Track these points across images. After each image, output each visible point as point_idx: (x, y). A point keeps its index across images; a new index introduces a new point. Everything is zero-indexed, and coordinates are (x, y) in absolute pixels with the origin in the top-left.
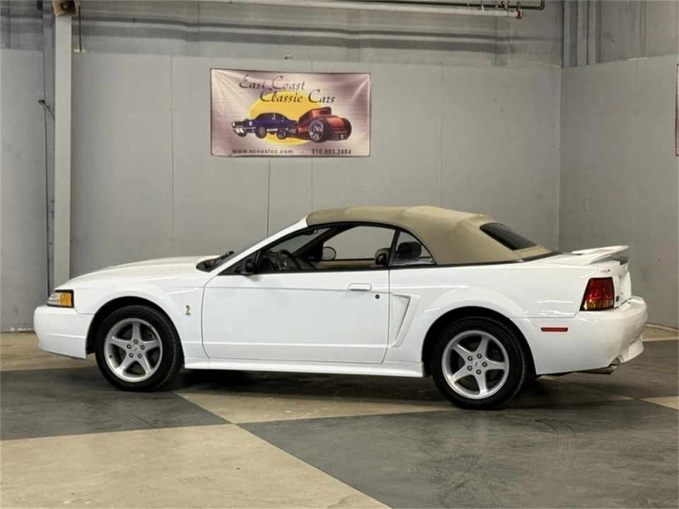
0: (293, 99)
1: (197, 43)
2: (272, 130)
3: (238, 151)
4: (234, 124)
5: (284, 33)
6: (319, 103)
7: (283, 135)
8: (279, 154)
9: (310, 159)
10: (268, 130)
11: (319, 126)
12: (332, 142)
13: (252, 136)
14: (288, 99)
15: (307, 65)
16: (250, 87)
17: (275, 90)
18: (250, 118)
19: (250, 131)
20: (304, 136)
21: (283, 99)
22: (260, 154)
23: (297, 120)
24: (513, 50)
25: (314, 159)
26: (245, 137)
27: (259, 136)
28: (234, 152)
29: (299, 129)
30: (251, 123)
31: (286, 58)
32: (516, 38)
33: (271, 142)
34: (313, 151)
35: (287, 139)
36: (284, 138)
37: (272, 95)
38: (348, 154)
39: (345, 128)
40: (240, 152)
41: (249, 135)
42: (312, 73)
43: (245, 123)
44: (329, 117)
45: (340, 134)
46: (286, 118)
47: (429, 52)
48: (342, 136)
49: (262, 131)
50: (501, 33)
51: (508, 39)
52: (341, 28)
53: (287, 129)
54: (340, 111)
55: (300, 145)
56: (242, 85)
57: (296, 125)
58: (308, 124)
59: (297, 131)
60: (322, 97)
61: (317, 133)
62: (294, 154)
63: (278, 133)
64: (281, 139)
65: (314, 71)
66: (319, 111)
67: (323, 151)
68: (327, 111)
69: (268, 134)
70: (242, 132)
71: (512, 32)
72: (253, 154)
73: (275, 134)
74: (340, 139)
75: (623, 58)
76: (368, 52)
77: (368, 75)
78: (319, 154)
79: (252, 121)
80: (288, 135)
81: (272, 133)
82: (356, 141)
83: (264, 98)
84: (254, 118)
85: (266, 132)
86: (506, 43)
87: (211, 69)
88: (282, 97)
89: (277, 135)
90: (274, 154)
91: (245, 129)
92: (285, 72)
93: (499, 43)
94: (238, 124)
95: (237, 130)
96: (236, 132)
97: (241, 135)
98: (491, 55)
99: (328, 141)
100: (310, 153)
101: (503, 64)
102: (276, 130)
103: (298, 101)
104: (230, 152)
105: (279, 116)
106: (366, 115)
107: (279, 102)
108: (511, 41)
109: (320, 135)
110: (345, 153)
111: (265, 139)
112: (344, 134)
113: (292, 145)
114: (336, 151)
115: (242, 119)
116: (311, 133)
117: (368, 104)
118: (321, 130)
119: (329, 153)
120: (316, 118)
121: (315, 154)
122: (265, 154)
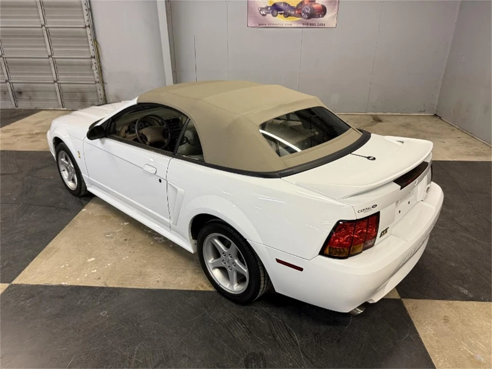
2: (281, 12)
3: (262, 25)
4: (260, 9)
7: (287, 15)
8: (284, 26)
9: (301, 29)
11: (308, 9)
12: (315, 19)
13: (269, 16)
18: (269, 6)
19: (269, 13)
20: (300, 15)
22: (274, 26)
25: (304, 29)
26: (266, 17)
27: (274, 16)
28: (260, 25)
29: (296, 11)
30: (269, 8)
33: (280, 19)
34: (304, 24)
35: (289, 17)
36: (287, 17)
38: (324, 26)
39: (323, 11)
43: (266, 8)
44: (314, 4)
46: (289, 5)
48: (321, 15)
49: (275, 12)
53: (289, 12)
55: (296, 21)
57: (295, 9)
58: (301, 9)
59: (295, 13)
61: (306, 14)
62: (293, 26)
63: (284, 14)
66: (308, 1)
67: (309, 25)
68: (313, 1)
69: (279, 15)
70: (264, 13)
72: (270, 26)
74: (319, 17)
78: (306, 26)
80: (289, 15)
81: (281, 14)
82: (329, 19)
84: (271, 5)
85: (278, 13)
90: (282, 26)
91: (266, 11)
94: (262, 9)
96: (261, 13)
97: (263, 15)
99: (312, 19)
100: (302, 26)
102: (283, 12)
104: (257, 25)
105: (285, 4)
106: (336, 3)
109: (308, 15)
110: (322, 26)
111: (277, 17)
113: (292, 21)
114: (317, 24)
115: (264, 6)
116: (303, 14)
118: (309, 12)
119: (312, 26)
120: (307, 5)
121: (304, 26)
122: (276, 26)
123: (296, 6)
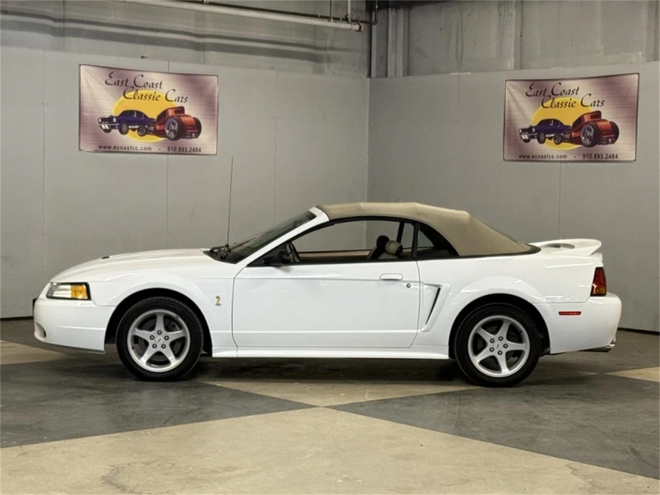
0: (152, 97)
1: (62, 39)
2: (133, 127)
4: (100, 120)
5: (141, 33)
6: (174, 103)
7: (143, 132)
8: (139, 150)
9: (166, 156)
10: (130, 127)
11: (174, 124)
12: (185, 140)
13: (116, 132)
14: (148, 98)
15: (163, 65)
16: (115, 84)
17: (135, 88)
18: (114, 115)
19: (113, 127)
20: (160, 133)
21: (143, 98)
22: (123, 150)
23: (155, 118)
24: (329, 60)
25: (170, 156)
26: (109, 134)
27: (122, 132)
28: (100, 147)
29: (157, 127)
30: (115, 120)
31: (143, 57)
32: (331, 48)
33: (132, 139)
34: (169, 148)
35: (147, 136)
36: (144, 135)
37: (134, 93)
38: (199, 153)
39: (196, 127)
40: (105, 147)
41: (113, 131)
42: (169, 73)
43: (109, 120)
44: (182, 116)
45: (192, 133)
46: (146, 116)
47: (263, 58)
48: (194, 135)
49: (124, 127)
50: (319, 43)
51: (325, 49)
52: (189, 31)
53: (147, 126)
54: (192, 111)
55: (158, 143)
56: (108, 82)
57: (154, 123)
58: (164, 123)
59: (155, 128)
60: (176, 97)
61: (172, 131)
62: (153, 151)
63: (139, 130)
64: (141, 136)
65: (170, 72)
66: (174, 110)
67: (178, 149)
68: (180, 110)
69: (130, 131)
70: (107, 128)
71: (328, 43)
72: (117, 150)
73: (136, 131)
74: (192, 137)
75: (435, 72)
76: (213, 55)
77: (216, 77)
78: (174, 152)
79: (116, 117)
80: (148, 132)
81: (134, 130)
82: (205, 140)
83: (127, 95)
84: (118, 114)
85: (128, 129)
86: (323, 53)
87: (80, 66)
88: (142, 95)
89: (138, 132)
90: (135, 151)
91: (110, 125)
92: (144, 71)
93: (317, 52)
94: (104, 120)
95: (103, 126)
96: (102, 128)
97: (106, 131)
98: (312, 63)
99: (181, 140)
100: (166, 151)
101: (321, 72)
102: (137, 127)
103: (156, 99)
104: (96, 147)
105: (140, 114)
106: (214, 115)
107: (140, 100)
108: (328, 52)
109: (174, 134)
110: (195, 151)
111: (127, 135)
112: (195, 133)
113: (151, 141)
114: (189, 149)
115: (107, 116)
116: (167, 131)
117: (216, 105)
118: (176, 128)
119: (182, 151)
120: (172, 117)
121: (171, 151)
122: (127, 150)
123: (155, 117)
